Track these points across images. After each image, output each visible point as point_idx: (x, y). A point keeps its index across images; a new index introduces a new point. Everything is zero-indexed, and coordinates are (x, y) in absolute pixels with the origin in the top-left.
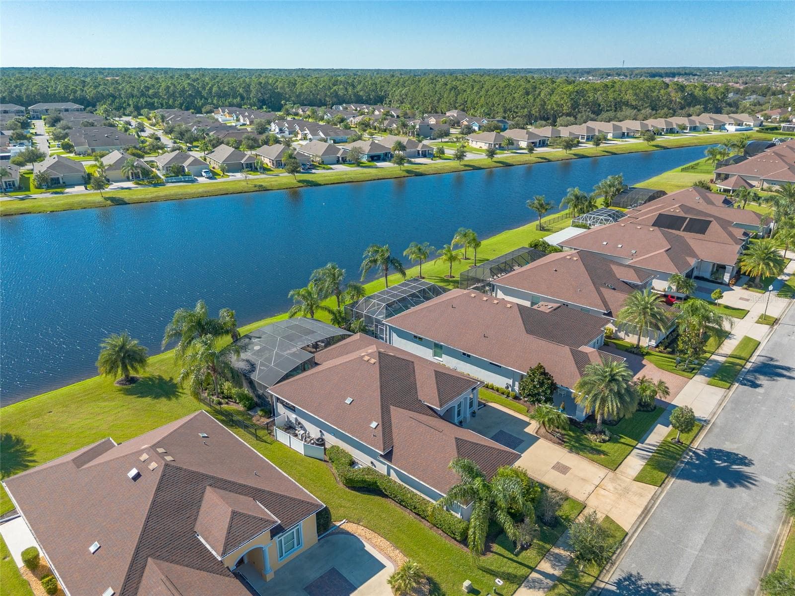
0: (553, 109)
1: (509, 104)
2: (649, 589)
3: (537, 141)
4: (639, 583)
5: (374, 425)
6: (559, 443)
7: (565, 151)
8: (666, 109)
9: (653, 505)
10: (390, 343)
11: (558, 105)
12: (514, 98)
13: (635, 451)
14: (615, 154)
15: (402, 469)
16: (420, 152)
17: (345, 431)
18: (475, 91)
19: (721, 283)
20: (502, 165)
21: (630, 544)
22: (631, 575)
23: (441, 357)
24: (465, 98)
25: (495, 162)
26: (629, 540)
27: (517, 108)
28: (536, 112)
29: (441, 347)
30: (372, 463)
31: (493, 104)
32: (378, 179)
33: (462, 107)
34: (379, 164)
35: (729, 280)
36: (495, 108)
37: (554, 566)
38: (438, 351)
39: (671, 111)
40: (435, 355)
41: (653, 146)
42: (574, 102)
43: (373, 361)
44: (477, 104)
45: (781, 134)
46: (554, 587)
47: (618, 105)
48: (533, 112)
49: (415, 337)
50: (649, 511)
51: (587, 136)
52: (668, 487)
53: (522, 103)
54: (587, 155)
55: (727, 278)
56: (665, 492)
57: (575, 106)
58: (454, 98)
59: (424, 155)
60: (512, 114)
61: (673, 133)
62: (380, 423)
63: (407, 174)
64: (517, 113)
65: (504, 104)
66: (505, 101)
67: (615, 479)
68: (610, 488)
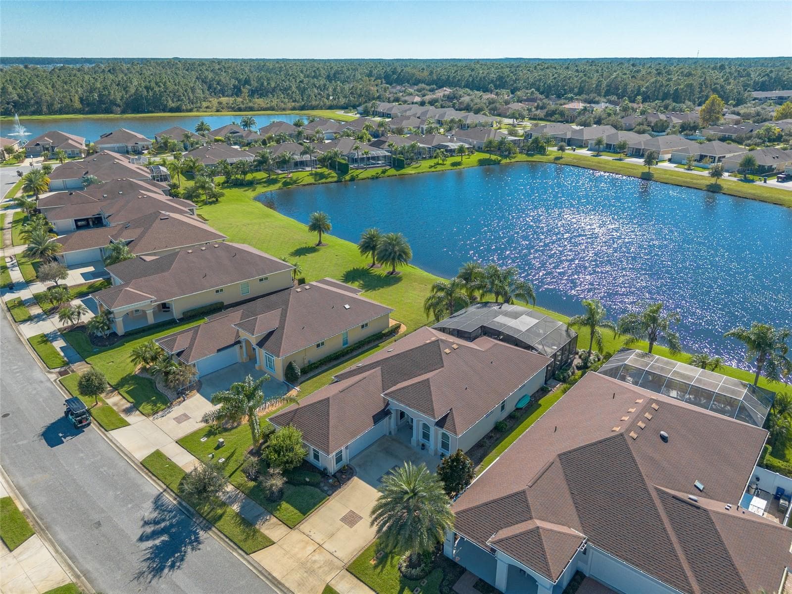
2: (181, 552)
4: (190, 547)
22: (199, 543)
26: (240, 555)
67: (331, 566)
68: (317, 557)
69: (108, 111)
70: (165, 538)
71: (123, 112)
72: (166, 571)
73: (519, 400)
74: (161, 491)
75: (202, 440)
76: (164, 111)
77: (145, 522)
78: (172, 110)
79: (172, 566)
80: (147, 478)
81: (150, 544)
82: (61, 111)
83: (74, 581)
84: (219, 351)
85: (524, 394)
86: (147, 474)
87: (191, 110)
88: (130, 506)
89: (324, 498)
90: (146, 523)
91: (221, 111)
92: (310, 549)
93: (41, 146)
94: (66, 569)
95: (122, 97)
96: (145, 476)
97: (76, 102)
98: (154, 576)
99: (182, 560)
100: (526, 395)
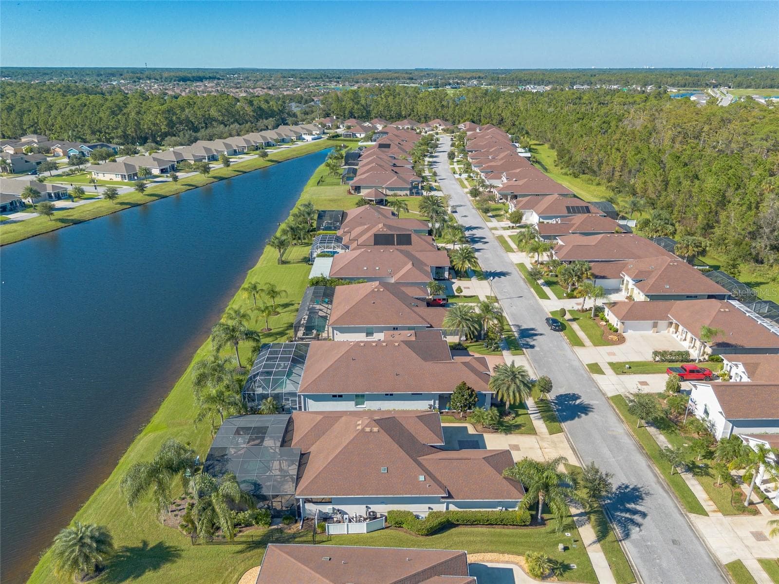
0: (149, 129)
1: (96, 125)
3: (167, 166)
5: (422, 478)
6: (495, 432)
7: (203, 175)
8: (249, 123)
10: (305, 410)
11: (154, 125)
12: (101, 118)
13: (531, 416)
14: (246, 172)
15: (465, 499)
16: (52, 195)
17: (403, 494)
18: (42, 110)
19: (444, 280)
20: (157, 198)
23: (364, 404)
24: (33, 119)
25: (148, 195)
27: (108, 128)
28: (132, 132)
29: (363, 396)
30: (429, 508)
31: (76, 124)
32: (33, 236)
33: (32, 129)
34: (12, 216)
35: (449, 276)
36: (79, 129)
37: (577, 508)
38: (360, 400)
39: (253, 124)
40: (356, 405)
41: (269, 161)
42: (170, 120)
43: (375, 429)
44: (53, 125)
45: (342, 140)
46: (589, 519)
47: (208, 121)
48: (129, 132)
49: (334, 396)
50: (574, 449)
51: (208, 156)
52: (566, 430)
53: (112, 123)
54: (224, 176)
55: (446, 275)
56: (568, 434)
57: (171, 124)
58: (18, 120)
59: (59, 197)
60: (103, 135)
61: (270, 146)
62: (425, 474)
63: (63, 225)
64: (109, 134)
65: (90, 125)
66: (91, 122)
67: (542, 439)
68: (546, 446)
70: (628, 506)
72: (631, 487)
74: (623, 542)
75: (575, 567)
77: (639, 527)
79: (627, 487)
80: (633, 562)
81: (639, 508)
83: (688, 514)
86: (633, 566)
88: (649, 543)
90: (639, 525)
92: (546, 450)
94: (694, 524)
96: (634, 565)
98: (639, 488)
99: (620, 487)
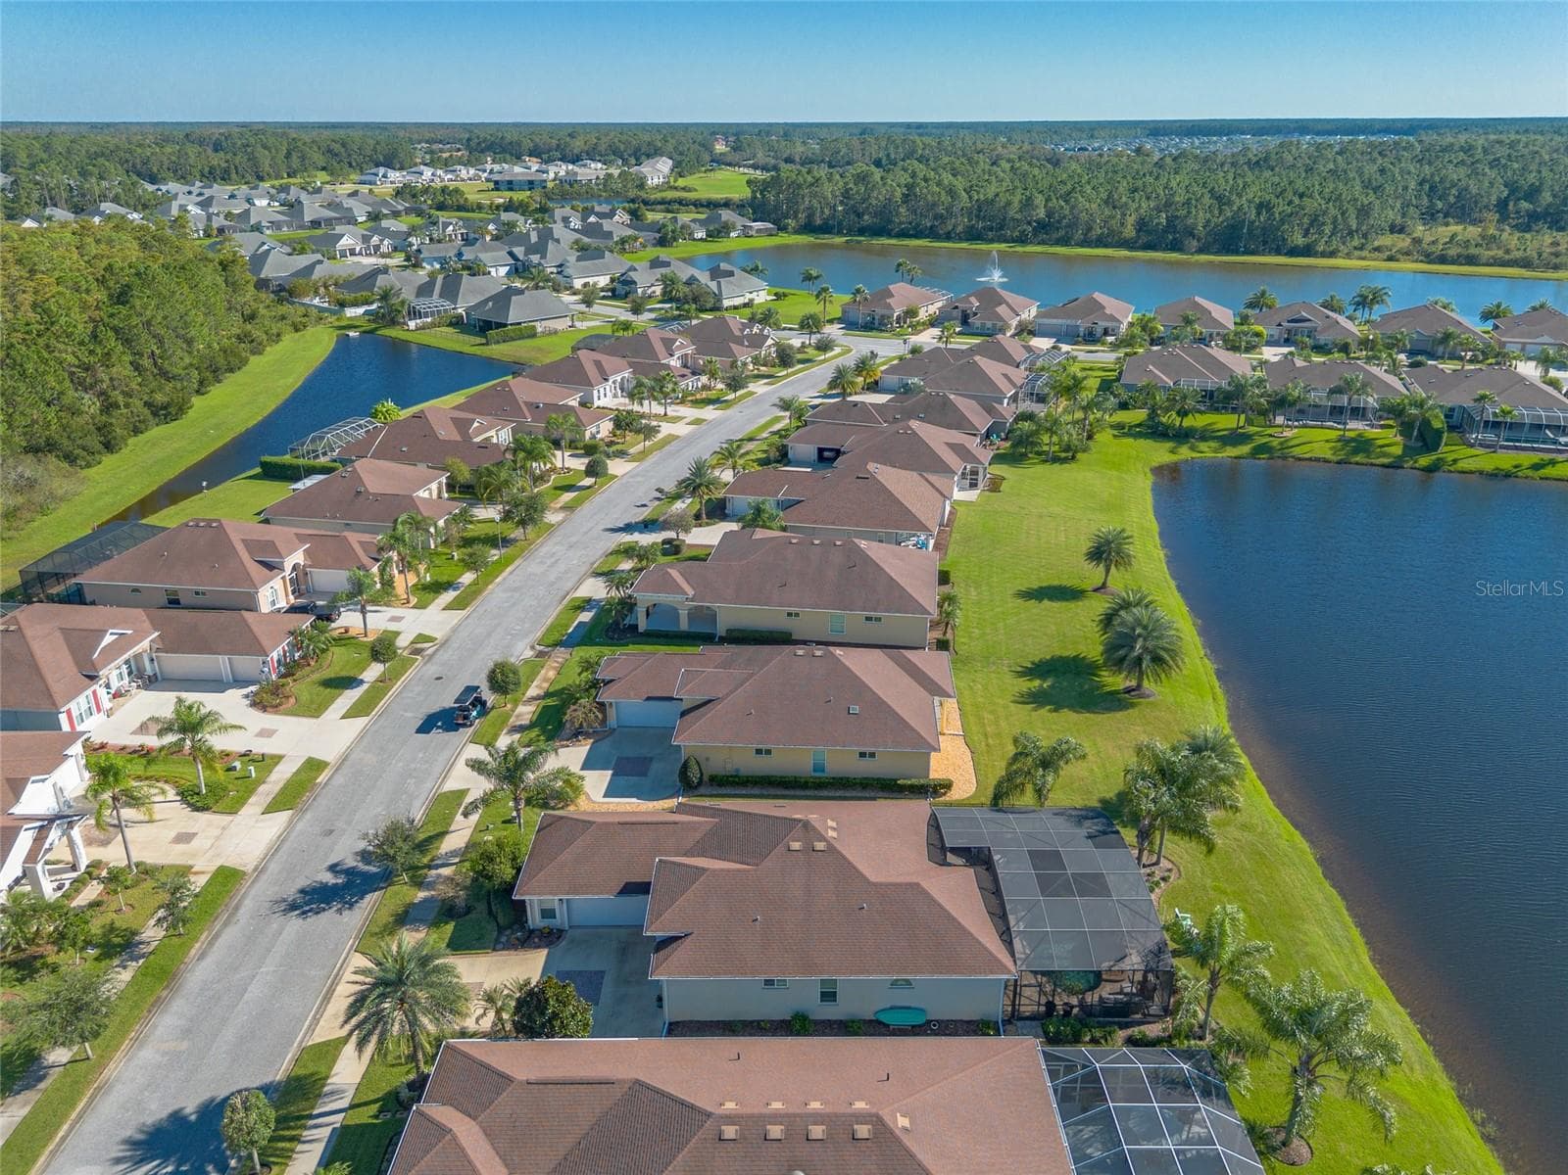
2: (328, 904)
4: (339, 906)
9: (317, 1013)
13: (344, 1103)
21: (351, 941)
22: (350, 909)
26: (352, 946)
37: (439, 876)
46: (432, 860)
50: (324, 998)
52: (290, 1056)
56: (295, 1045)
69: (1176, 246)
71: (1200, 251)
73: (892, 1008)
76: (1278, 252)
78: (1294, 252)
82: (1100, 242)
83: (250, 870)
84: (649, 699)
85: (922, 1006)
87: (1332, 254)
89: (485, 948)
91: (1397, 260)
93: (959, 310)
95: (1208, 221)
97: (1129, 227)
100: (922, 1010)
